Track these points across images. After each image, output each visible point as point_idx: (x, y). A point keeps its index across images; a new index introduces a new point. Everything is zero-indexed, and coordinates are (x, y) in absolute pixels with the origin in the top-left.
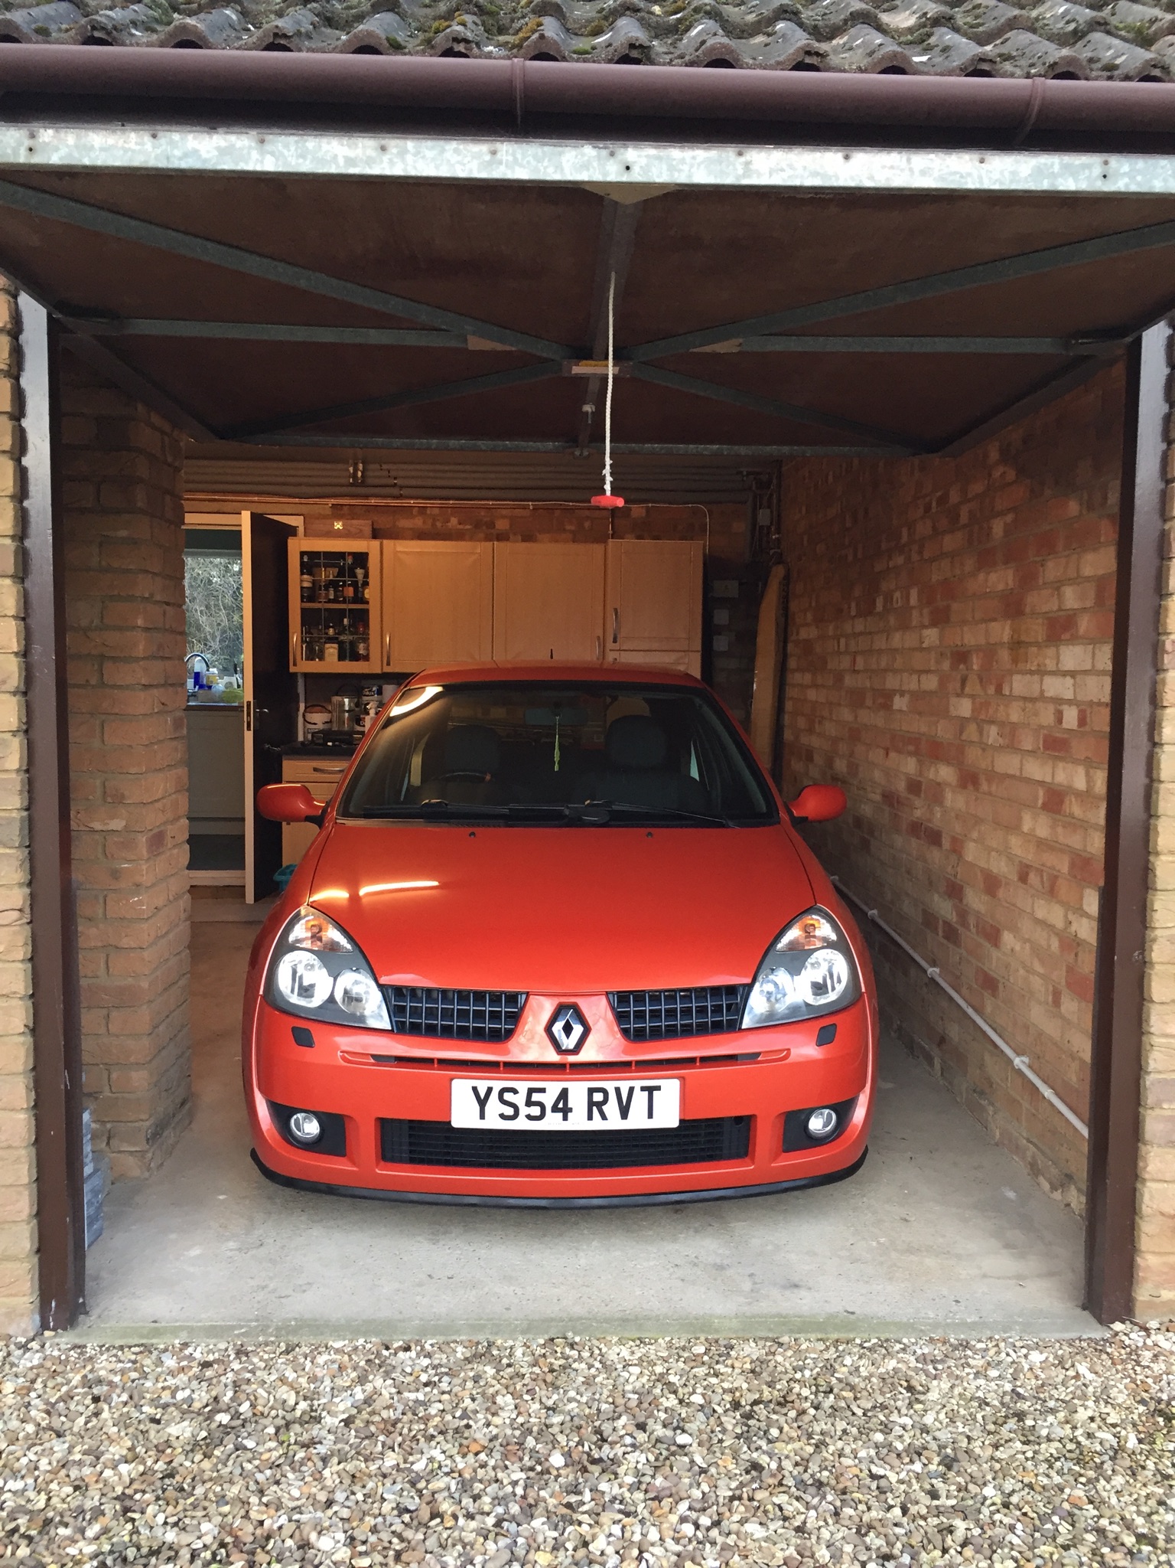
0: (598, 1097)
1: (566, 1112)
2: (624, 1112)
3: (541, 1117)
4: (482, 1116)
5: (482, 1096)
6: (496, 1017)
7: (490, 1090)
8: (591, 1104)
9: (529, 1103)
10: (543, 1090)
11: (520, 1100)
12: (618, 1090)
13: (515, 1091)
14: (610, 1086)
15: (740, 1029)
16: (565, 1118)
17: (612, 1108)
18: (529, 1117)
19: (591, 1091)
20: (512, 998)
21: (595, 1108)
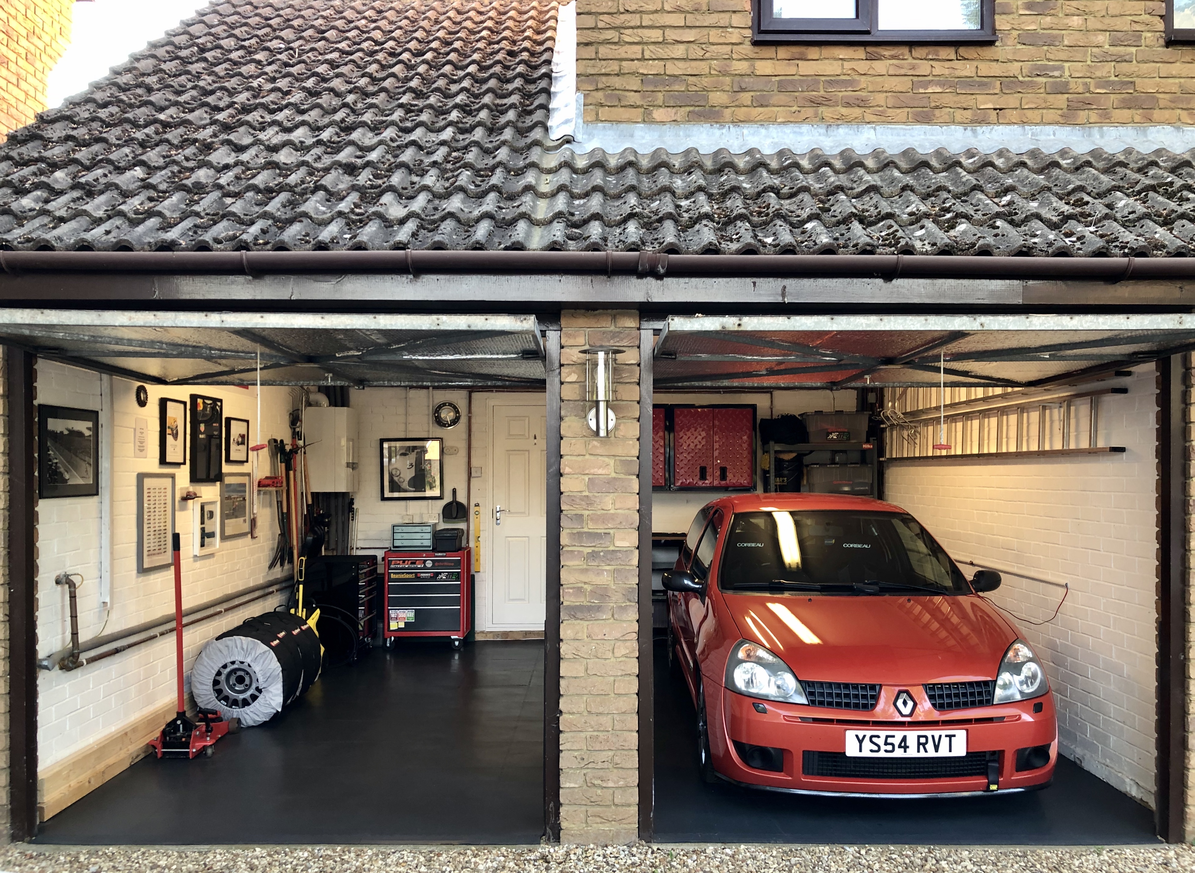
0: (923, 740)
1: (906, 748)
2: (937, 748)
3: (893, 751)
4: (861, 750)
5: (861, 738)
6: (864, 697)
7: (864, 736)
8: (919, 744)
9: (886, 744)
10: (893, 736)
11: (881, 741)
12: (933, 737)
13: (878, 737)
14: (929, 733)
15: (993, 705)
16: (905, 751)
17: (930, 746)
18: (886, 751)
19: (919, 737)
20: (873, 687)
21: (921, 747)
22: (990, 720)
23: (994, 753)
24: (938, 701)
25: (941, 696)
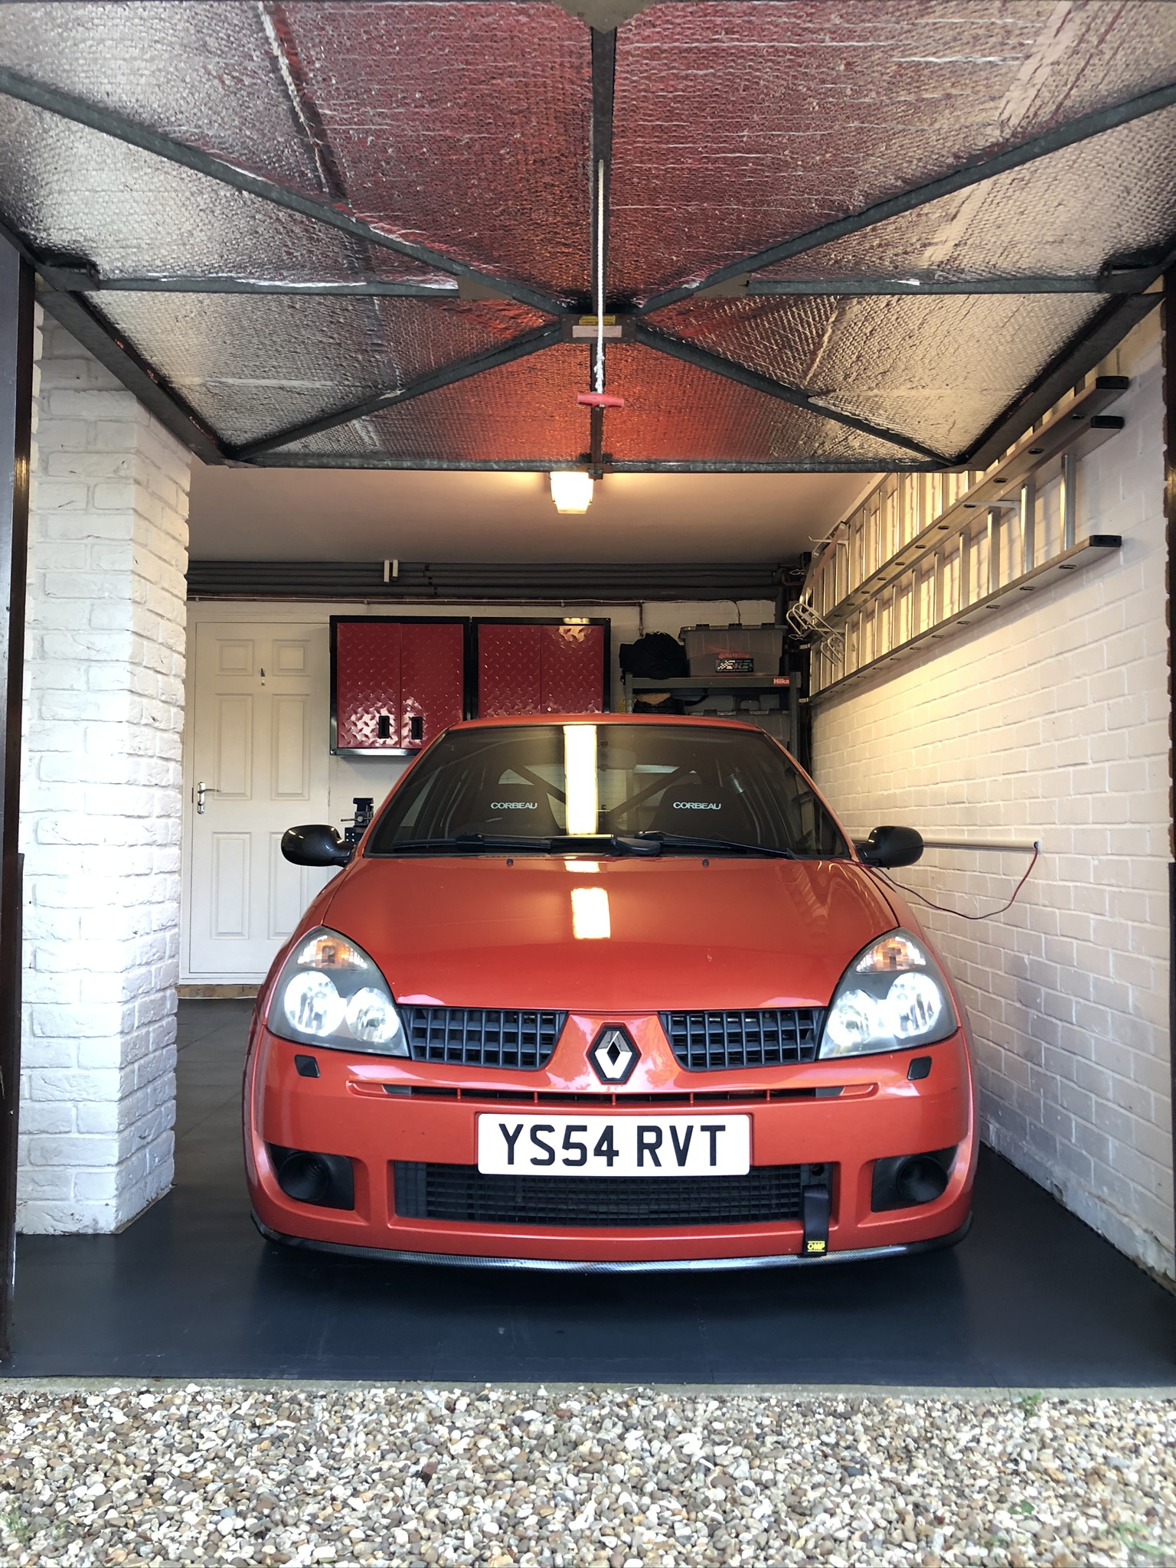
0: (650, 1138)
1: (611, 1154)
2: (682, 1157)
3: (582, 1161)
4: (511, 1161)
5: (511, 1134)
6: (529, 1039)
7: (519, 1128)
8: (641, 1146)
9: (567, 1145)
10: (584, 1128)
11: (555, 1140)
12: (673, 1129)
13: (550, 1129)
14: (664, 1122)
15: (817, 1060)
16: (610, 1163)
17: (667, 1152)
18: (567, 1162)
19: (642, 1130)
20: (549, 1017)
21: (646, 1153)
22: (807, 1093)
23: (818, 1168)
24: (692, 1050)
25: (698, 1040)
